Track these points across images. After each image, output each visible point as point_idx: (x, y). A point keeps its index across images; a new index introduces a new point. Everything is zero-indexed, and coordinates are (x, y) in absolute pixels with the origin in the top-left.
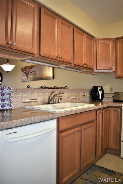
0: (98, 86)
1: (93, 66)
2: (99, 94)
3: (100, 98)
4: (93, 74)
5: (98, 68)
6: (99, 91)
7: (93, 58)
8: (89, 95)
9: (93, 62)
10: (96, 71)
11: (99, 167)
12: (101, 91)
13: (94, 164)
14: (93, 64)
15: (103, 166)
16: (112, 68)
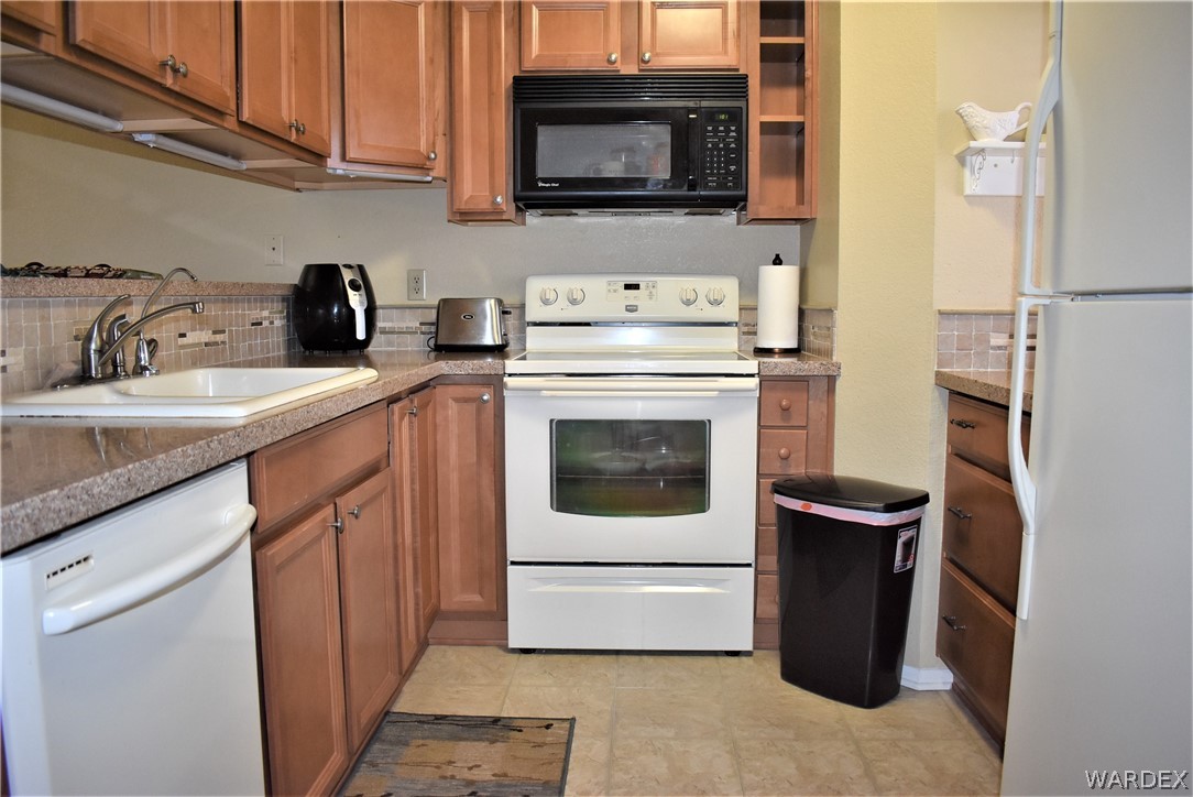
0: (340, 263)
1: (326, 138)
2: (352, 312)
3: (361, 334)
4: (298, 190)
5: (351, 154)
6: (351, 292)
7: (324, 90)
8: (284, 322)
9: (325, 114)
10: (339, 172)
11: (422, 719)
12: (363, 292)
13: (387, 713)
14: (326, 125)
15: (438, 712)
16: (429, 158)
